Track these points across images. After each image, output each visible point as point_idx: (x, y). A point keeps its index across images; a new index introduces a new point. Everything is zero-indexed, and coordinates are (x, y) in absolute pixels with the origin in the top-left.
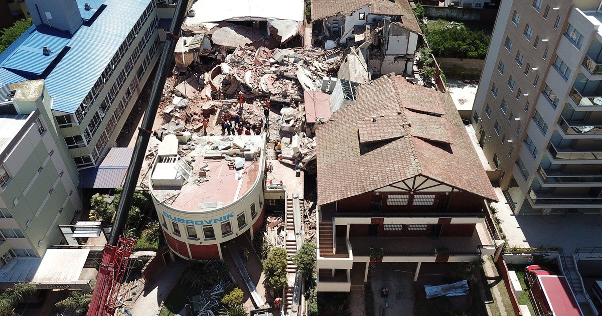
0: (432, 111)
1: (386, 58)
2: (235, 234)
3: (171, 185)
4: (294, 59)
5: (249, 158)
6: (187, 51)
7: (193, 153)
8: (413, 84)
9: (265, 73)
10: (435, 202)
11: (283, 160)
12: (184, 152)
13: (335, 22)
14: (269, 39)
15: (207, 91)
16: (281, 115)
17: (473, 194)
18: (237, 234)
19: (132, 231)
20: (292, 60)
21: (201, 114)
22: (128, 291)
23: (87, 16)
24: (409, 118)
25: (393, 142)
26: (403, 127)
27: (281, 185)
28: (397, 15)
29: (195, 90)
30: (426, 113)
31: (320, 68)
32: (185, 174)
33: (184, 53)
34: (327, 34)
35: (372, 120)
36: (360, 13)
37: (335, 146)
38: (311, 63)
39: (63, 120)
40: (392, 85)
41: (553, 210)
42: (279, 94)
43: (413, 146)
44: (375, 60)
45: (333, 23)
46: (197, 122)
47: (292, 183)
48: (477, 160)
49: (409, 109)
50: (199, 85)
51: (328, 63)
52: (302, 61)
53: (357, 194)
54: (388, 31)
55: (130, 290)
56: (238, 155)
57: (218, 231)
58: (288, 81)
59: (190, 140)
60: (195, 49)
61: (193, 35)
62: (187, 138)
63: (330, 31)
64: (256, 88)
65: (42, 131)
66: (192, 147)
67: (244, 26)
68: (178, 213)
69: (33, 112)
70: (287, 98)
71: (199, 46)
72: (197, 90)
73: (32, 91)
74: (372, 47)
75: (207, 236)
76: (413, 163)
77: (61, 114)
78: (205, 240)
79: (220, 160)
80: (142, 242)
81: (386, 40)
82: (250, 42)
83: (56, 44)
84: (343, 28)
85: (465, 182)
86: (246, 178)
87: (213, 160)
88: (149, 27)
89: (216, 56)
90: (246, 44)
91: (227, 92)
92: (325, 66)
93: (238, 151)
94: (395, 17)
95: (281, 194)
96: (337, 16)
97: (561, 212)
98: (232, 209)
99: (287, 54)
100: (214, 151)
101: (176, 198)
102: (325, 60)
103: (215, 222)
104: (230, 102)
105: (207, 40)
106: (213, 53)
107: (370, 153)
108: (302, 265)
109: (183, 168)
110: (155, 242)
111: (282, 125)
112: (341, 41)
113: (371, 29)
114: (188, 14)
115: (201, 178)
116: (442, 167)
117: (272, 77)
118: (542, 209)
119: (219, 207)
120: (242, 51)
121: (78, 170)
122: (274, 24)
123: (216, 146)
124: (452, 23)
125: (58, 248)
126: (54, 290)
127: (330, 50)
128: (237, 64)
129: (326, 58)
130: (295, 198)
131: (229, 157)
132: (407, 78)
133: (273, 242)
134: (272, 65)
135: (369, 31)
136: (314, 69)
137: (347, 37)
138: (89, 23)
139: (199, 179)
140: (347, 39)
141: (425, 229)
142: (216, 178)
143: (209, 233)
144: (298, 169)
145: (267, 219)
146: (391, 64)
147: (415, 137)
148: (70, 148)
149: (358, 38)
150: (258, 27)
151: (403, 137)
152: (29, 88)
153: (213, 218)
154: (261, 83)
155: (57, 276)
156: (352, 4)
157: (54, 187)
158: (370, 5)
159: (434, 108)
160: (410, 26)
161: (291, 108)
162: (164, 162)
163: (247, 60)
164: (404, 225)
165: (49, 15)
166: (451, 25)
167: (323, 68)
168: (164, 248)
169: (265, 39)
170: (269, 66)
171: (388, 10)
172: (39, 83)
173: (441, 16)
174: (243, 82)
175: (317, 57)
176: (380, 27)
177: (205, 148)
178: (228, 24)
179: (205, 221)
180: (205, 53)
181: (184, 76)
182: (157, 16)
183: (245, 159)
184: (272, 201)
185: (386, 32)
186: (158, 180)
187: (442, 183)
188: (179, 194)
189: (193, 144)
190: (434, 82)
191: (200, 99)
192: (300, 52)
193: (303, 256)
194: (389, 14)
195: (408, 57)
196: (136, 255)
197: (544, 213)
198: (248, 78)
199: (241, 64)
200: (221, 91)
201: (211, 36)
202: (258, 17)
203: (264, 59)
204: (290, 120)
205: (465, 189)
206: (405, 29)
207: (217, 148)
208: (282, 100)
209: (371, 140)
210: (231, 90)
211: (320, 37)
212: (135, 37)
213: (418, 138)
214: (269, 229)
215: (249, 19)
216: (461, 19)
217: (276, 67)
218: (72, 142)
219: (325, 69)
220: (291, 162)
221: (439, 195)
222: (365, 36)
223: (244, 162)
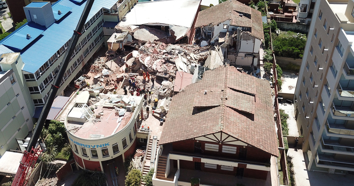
0: (247, 91)
1: (239, 54)
2: (111, 157)
3: (79, 121)
4: (178, 51)
5: (129, 110)
6: (116, 42)
7: (97, 104)
8: (242, 72)
9: (159, 59)
10: (237, 152)
11: (155, 114)
12: (92, 102)
13: (210, 29)
14: (170, 38)
15: (124, 67)
16: (162, 85)
17: (259, 149)
18: (112, 157)
19: (56, 147)
20: (177, 52)
21: (116, 81)
22: (47, 184)
23: (57, 17)
24: (228, 95)
25: (213, 109)
26: (222, 100)
27: (149, 129)
28: (248, 27)
29: (117, 66)
30: (243, 92)
31: (194, 57)
32: (88, 116)
33: (113, 43)
34: (204, 36)
35: (204, 93)
36: (224, 24)
37: (180, 107)
38: (189, 54)
39: (28, 77)
40: (225, 72)
41: (336, 171)
42: (162, 72)
43: (223, 112)
44: (232, 55)
45: (208, 30)
46: (112, 85)
47: (156, 129)
48: (272, 127)
49: (231, 88)
50: (121, 63)
51: (200, 55)
52: (183, 53)
53: (182, 140)
54: (240, 36)
55: (48, 183)
56: (123, 107)
57: (100, 153)
58: (171, 64)
59: (98, 95)
60: (120, 41)
61: (122, 32)
62: (97, 94)
63: (205, 34)
64: (150, 67)
65: (13, 82)
66: (98, 100)
67: (155, 29)
68: (76, 139)
69: (9, 70)
70: (167, 75)
71: (123, 39)
72: (119, 66)
73: (11, 59)
74: (229, 47)
75: (93, 156)
76: (220, 123)
77: (27, 73)
78: (92, 158)
79: (111, 109)
80: (61, 155)
81: (239, 43)
82: (157, 38)
83: (35, 33)
84: (213, 34)
85: (256, 140)
86: (123, 122)
87: (107, 109)
88: (96, 26)
89: (135, 46)
90: (155, 40)
91: (134, 69)
92: (198, 57)
93: (123, 105)
94: (246, 28)
95: (146, 135)
96: (209, 25)
97: (343, 173)
98: (108, 140)
99: (174, 48)
100: (110, 103)
101: (79, 129)
102: (199, 53)
103: (97, 147)
104: (133, 75)
105: (130, 36)
106: (134, 44)
107: (198, 114)
108: (148, 182)
109: (87, 112)
110: (67, 156)
111: (160, 91)
112: (211, 42)
113: (229, 35)
114: (122, 19)
115: (96, 119)
116: (240, 128)
117: (162, 62)
118: (329, 168)
119: (101, 138)
120: (150, 44)
121: (35, 107)
122: (173, 28)
123: (111, 101)
124: (298, 34)
125: (14, 152)
126: (7, 176)
127: (204, 47)
128: (144, 52)
129: (200, 52)
130: (155, 139)
131: (117, 108)
132: (238, 68)
133: (137, 167)
134: (164, 53)
135: (228, 36)
136: (189, 58)
137: (215, 39)
138: (58, 22)
139: (95, 120)
140: (215, 41)
141: (232, 170)
142: (105, 120)
143: (95, 154)
144: (161, 120)
145: (136, 151)
146: (242, 59)
147: (227, 107)
148: (31, 93)
149: (221, 40)
150: (164, 30)
151: (220, 106)
152: (11, 57)
153: (96, 145)
154: (154, 65)
155: (7, 168)
156: (220, 18)
157: (16, 115)
158: (230, 19)
159: (250, 89)
160: (257, 35)
161: (168, 82)
162: (78, 107)
163: (150, 50)
164: (218, 165)
165: (35, 17)
166: (297, 35)
167: (196, 58)
168: (72, 160)
169: (167, 38)
170: (162, 54)
171: (242, 24)
172: (18, 54)
173: (291, 28)
174: (143, 63)
175: (194, 51)
176: (235, 34)
177: (105, 101)
178: (145, 27)
179: (91, 145)
180: (128, 44)
181: (113, 57)
182: (103, 20)
183: (127, 110)
184: (142, 139)
185: (239, 38)
186: (71, 117)
187: (238, 140)
188: (81, 127)
189: (99, 98)
190: (272, 73)
191: (119, 71)
192: (184, 47)
193: (149, 177)
194: (242, 26)
195: (254, 54)
196: (56, 162)
197: (330, 172)
198: (146, 61)
199: (146, 52)
200: (131, 68)
201: (133, 33)
202: (163, 24)
203: (161, 50)
204: (165, 89)
205: (254, 145)
206: (252, 36)
207: (111, 102)
208: (164, 76)
209: (199, 105)
210: (136, 67)
211: (199, 38)
212: (85, 32)
213: (230, 107)
214: (136, 157)
215: (158, 25)
216: (305, 32)
217: (166, 55)
218: (33, 90)
219: (197, 58)
220: (158, 116)
221: (239, 147)
222: (225, 39)
223: (125, 112)
